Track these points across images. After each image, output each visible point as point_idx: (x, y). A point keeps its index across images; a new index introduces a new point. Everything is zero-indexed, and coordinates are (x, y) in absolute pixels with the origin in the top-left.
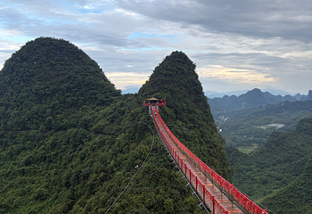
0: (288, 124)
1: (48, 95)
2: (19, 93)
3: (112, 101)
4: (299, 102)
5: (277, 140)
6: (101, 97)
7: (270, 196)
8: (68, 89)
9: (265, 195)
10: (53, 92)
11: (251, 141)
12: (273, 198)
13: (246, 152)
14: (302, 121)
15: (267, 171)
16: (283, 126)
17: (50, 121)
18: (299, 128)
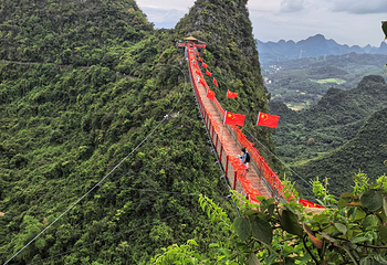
0: (351, 80)
1: (66, 21)
2: (30, 15)
3: (142, 36)
4: (368, 55)
5: (334, 98)
6: (130, 29)
7: (315, 159)
8: (92, 17)
9: (309, 158)
10: (72, 19)
11: (303, 97)
12: (318, 161)
13: (296, 108)
14: (366, 78)
15: (316, 132)
16: (344, 82)
17: (68, 54)
18: (361, 85)
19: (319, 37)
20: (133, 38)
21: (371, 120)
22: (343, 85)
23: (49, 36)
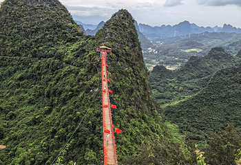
0: (205, 49)
1: (33, 32)
2: (12, 29)
3: (77, 39)
4: (216, 33)
5: (194, 62)
6: (70, 36)
7: (183, 100)
8: (48, 29)
9: (180, 99)
10: (36, 30)
11: (176, 61)
12: (185, 102)
13: (172, 69)
14: (213, 49)
15: (184, 83)
16: (201, 50)
17: (35, 51)
18: (210, 54)
19: (186, 22)
20: (72, 41)
21: (215, 76)
22: (201, 52)
23: (24, 41)
